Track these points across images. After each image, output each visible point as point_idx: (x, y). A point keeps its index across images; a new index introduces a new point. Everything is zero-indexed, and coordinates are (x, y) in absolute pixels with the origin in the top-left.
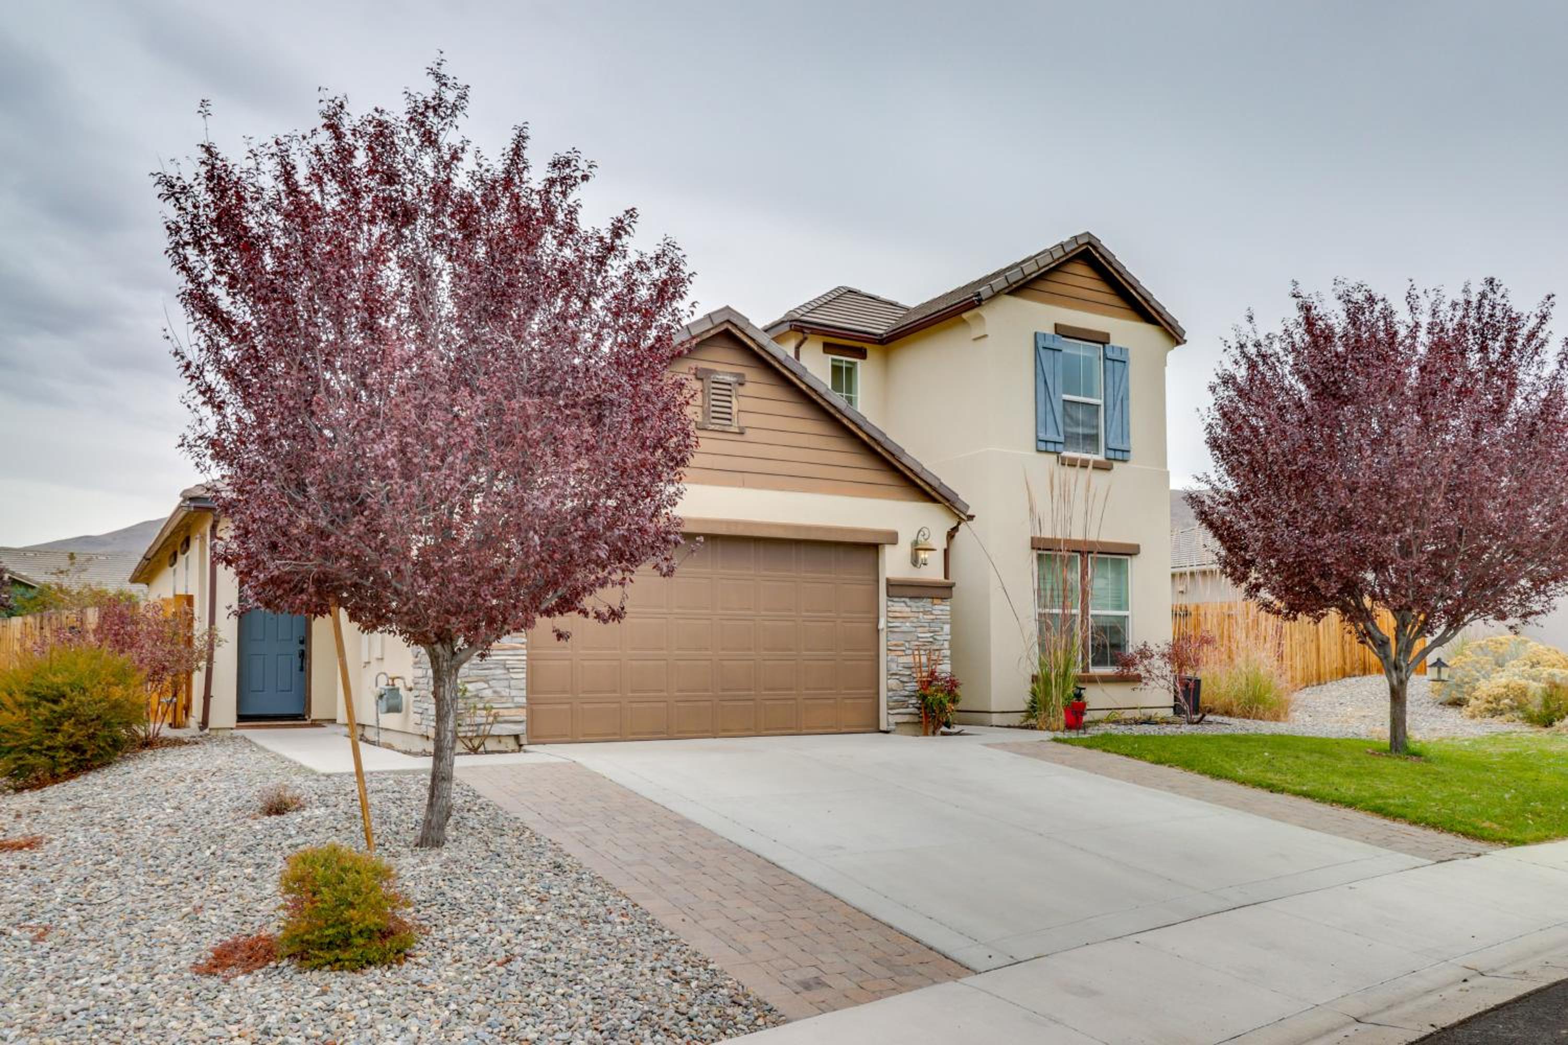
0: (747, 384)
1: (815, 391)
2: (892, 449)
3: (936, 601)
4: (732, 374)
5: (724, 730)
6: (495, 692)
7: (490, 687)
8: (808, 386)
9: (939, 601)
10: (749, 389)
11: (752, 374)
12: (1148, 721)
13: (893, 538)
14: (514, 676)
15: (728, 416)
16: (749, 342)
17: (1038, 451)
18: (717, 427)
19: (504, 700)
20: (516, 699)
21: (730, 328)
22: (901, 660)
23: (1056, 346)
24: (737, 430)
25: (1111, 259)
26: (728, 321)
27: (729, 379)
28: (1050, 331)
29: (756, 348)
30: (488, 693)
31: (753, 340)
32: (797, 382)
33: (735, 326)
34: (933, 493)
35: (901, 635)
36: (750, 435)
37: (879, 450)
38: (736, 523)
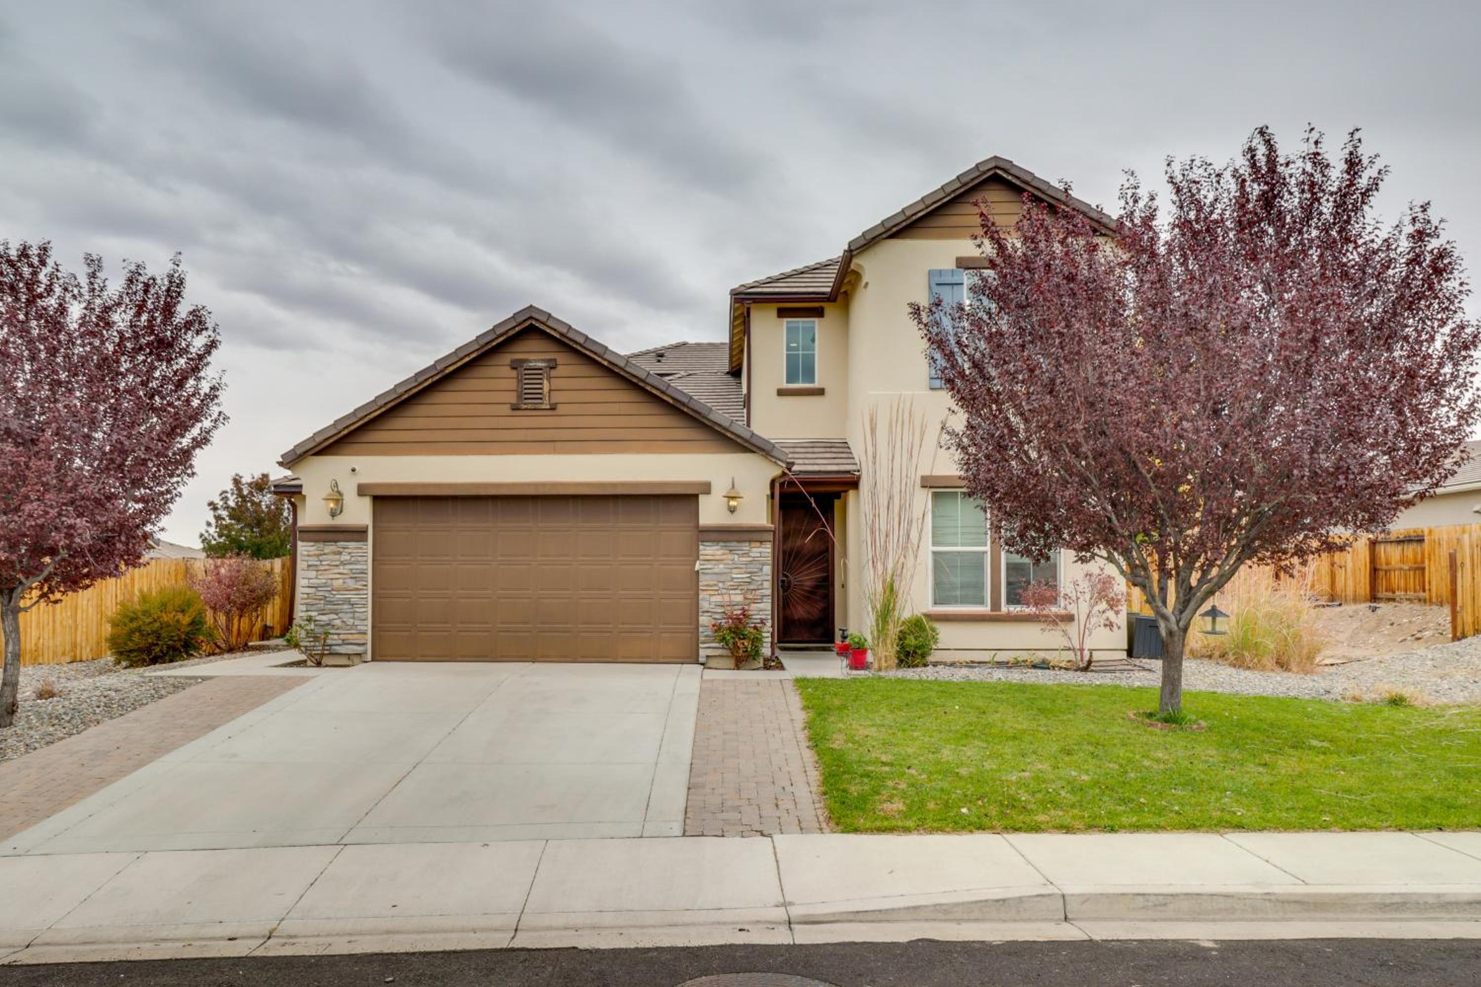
0: (559, 367)
1: (616, 365)
2: (696, 408)
3: (753, 544)
4: (543, 361)
5: (542, 657)
6: (343, 622)
7: (339, 618)
8: (610, 362)
9: (758, 544)
10: (561, 370)
11: (562, 358)
12: (1044, 665)
13: (707, 488)
14: (357, 610)
15: (540, 396)
16: (552, 333)
17: (932, 389)
18: (529, 406)
19: (348, 627)
20: (359, 627)
21: (534, 322)
22: (713, 599)
23: (955, 280)
24: (548, 407)
25: (1029, 179)
26: (531, 318)
27: (540, 365)
28: (952, 265)
29: (558, 336)
30: (338, 622)
31: (555, 330)
32: (599, 359)
33: (537, 320)
34: (746, 444)
35: (715, 577)
36: (561, 409)
37: (685, 410)
38: (544, 485)
